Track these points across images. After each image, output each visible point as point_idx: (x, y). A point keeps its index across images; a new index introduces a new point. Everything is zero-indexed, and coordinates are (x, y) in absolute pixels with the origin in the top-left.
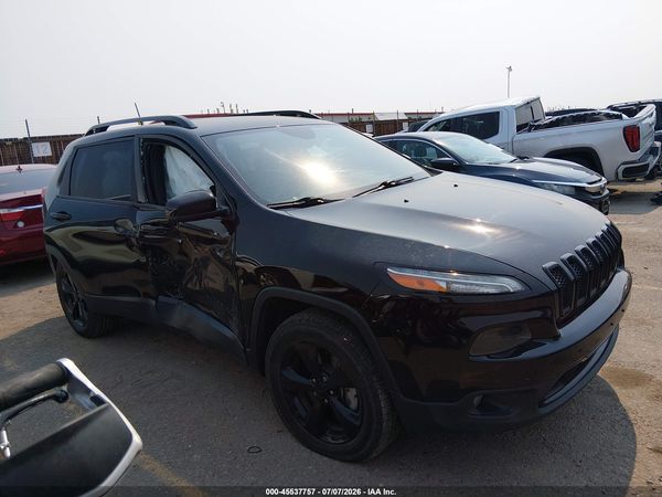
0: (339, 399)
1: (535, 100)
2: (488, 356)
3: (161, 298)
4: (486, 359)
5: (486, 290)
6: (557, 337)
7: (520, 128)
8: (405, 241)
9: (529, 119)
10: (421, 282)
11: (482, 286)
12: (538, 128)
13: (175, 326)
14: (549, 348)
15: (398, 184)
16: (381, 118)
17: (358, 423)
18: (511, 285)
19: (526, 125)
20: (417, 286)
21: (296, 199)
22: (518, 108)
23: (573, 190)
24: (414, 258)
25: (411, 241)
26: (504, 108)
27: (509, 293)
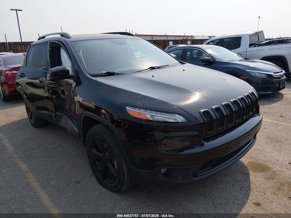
0: (112, 164)
1: (260, 32)
2: (166, 151)
3: (57, 113)
4: (165, 152)
5: (170, 120)
6: (203, 145)
7: (250, 45)
8: (138, 95)
9: (256, 41)
10: (139, 114)
11: (169, 118)
12: (259, 45)
13: (61, 125)
14: (198, 150)
15: (159, 68)
16: (197, 38)
17: (116, 175)
18: (180, 119)
19: (253, 44)
20: (138, 116)
21: (104, 72)
22: (251, 36)
23: (266, 76)
24: (139, 103)
25: (141, 95)
26: (244, 35)
27: (178, 122)
